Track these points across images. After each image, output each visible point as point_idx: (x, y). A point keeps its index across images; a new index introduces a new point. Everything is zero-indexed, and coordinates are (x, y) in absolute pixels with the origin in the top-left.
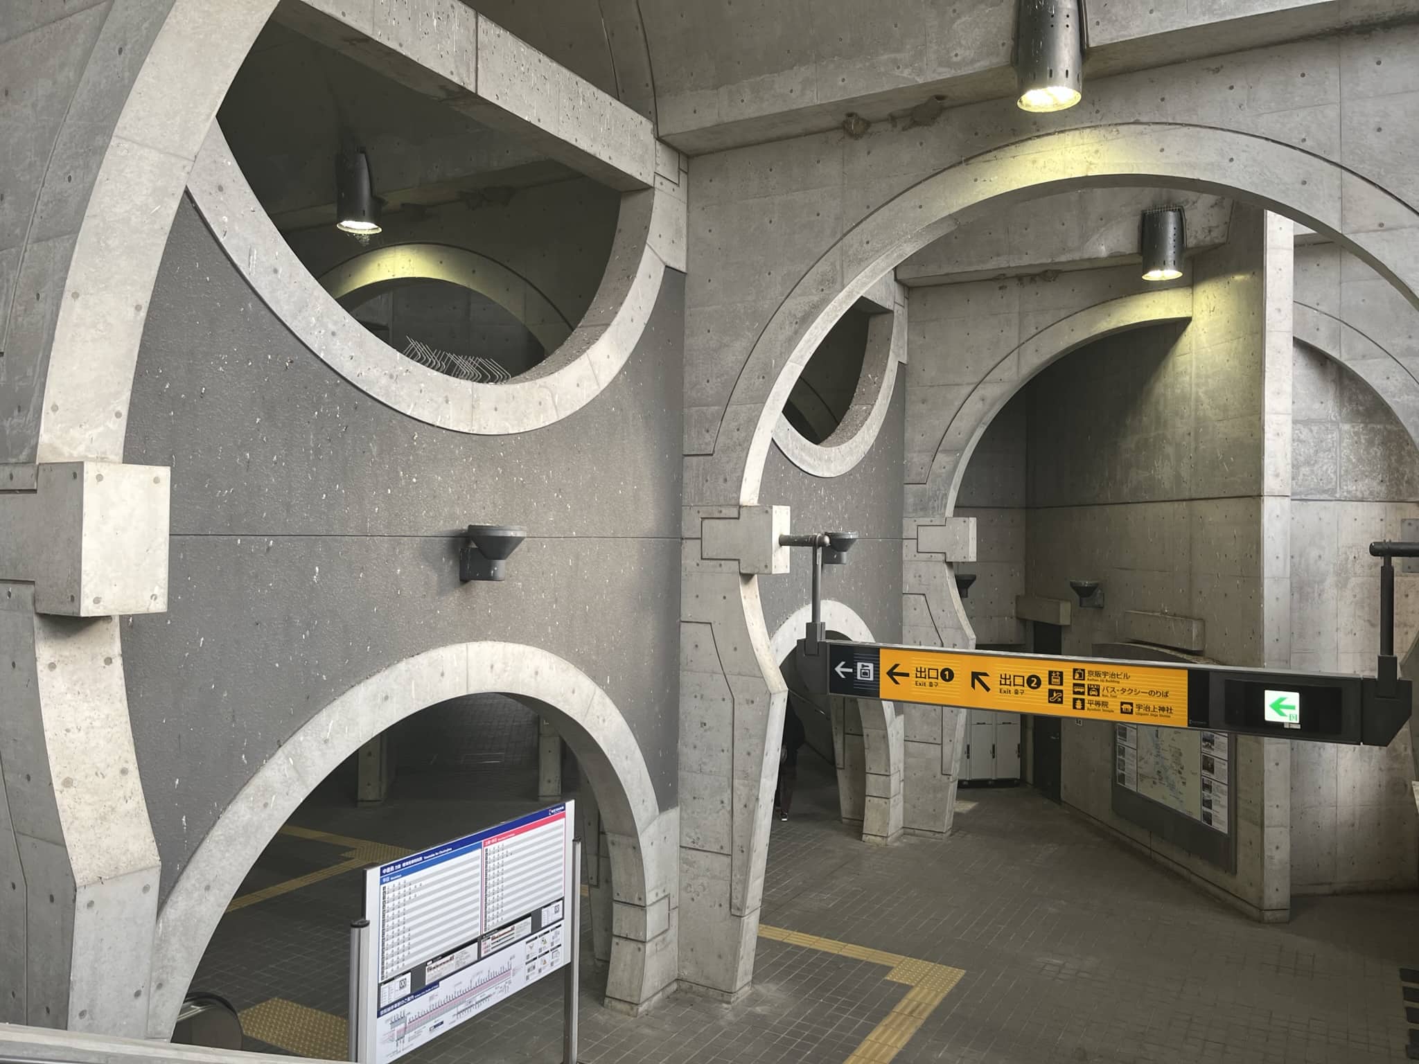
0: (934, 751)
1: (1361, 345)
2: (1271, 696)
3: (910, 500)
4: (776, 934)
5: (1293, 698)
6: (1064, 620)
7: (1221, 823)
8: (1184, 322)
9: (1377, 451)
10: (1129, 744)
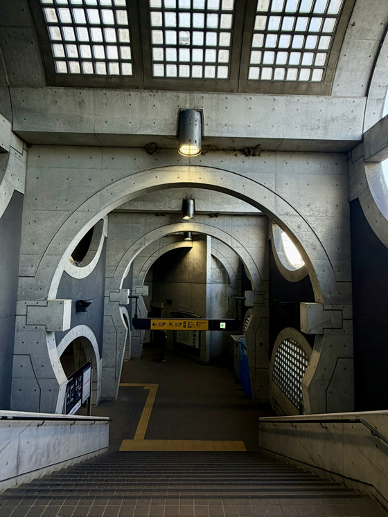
0: (138, 338)
2: (221, 324)
3: (134, 282)
5: (224, 324)
6: (162, 307)
7: (197, 346)
8: (191, 248)
9: (222, 274)
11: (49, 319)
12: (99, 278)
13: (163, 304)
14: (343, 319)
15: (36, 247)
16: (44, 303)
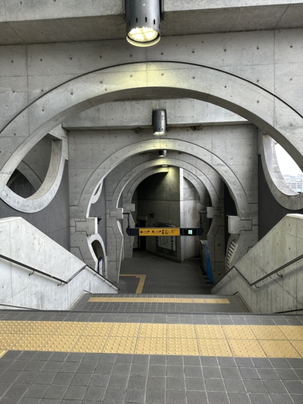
0: (129, 244)
1: (191, 178)
2: (189, 231)
3: (124, 201)
4: (122, 275)
5: (191, 231)
6: (146, 220)
7: (174, 249)
8: (167, 173)
9: (193, 193)
10: (159, 240)
11: (87, 228)
12: (103, 202)
13: (146, 217)
14: (252, 225)
15: (78, 189)
16: (84, 220)
